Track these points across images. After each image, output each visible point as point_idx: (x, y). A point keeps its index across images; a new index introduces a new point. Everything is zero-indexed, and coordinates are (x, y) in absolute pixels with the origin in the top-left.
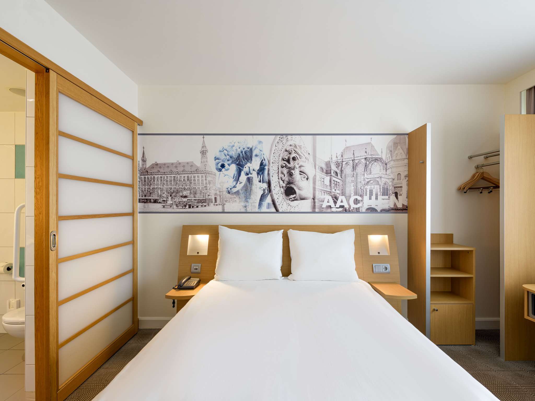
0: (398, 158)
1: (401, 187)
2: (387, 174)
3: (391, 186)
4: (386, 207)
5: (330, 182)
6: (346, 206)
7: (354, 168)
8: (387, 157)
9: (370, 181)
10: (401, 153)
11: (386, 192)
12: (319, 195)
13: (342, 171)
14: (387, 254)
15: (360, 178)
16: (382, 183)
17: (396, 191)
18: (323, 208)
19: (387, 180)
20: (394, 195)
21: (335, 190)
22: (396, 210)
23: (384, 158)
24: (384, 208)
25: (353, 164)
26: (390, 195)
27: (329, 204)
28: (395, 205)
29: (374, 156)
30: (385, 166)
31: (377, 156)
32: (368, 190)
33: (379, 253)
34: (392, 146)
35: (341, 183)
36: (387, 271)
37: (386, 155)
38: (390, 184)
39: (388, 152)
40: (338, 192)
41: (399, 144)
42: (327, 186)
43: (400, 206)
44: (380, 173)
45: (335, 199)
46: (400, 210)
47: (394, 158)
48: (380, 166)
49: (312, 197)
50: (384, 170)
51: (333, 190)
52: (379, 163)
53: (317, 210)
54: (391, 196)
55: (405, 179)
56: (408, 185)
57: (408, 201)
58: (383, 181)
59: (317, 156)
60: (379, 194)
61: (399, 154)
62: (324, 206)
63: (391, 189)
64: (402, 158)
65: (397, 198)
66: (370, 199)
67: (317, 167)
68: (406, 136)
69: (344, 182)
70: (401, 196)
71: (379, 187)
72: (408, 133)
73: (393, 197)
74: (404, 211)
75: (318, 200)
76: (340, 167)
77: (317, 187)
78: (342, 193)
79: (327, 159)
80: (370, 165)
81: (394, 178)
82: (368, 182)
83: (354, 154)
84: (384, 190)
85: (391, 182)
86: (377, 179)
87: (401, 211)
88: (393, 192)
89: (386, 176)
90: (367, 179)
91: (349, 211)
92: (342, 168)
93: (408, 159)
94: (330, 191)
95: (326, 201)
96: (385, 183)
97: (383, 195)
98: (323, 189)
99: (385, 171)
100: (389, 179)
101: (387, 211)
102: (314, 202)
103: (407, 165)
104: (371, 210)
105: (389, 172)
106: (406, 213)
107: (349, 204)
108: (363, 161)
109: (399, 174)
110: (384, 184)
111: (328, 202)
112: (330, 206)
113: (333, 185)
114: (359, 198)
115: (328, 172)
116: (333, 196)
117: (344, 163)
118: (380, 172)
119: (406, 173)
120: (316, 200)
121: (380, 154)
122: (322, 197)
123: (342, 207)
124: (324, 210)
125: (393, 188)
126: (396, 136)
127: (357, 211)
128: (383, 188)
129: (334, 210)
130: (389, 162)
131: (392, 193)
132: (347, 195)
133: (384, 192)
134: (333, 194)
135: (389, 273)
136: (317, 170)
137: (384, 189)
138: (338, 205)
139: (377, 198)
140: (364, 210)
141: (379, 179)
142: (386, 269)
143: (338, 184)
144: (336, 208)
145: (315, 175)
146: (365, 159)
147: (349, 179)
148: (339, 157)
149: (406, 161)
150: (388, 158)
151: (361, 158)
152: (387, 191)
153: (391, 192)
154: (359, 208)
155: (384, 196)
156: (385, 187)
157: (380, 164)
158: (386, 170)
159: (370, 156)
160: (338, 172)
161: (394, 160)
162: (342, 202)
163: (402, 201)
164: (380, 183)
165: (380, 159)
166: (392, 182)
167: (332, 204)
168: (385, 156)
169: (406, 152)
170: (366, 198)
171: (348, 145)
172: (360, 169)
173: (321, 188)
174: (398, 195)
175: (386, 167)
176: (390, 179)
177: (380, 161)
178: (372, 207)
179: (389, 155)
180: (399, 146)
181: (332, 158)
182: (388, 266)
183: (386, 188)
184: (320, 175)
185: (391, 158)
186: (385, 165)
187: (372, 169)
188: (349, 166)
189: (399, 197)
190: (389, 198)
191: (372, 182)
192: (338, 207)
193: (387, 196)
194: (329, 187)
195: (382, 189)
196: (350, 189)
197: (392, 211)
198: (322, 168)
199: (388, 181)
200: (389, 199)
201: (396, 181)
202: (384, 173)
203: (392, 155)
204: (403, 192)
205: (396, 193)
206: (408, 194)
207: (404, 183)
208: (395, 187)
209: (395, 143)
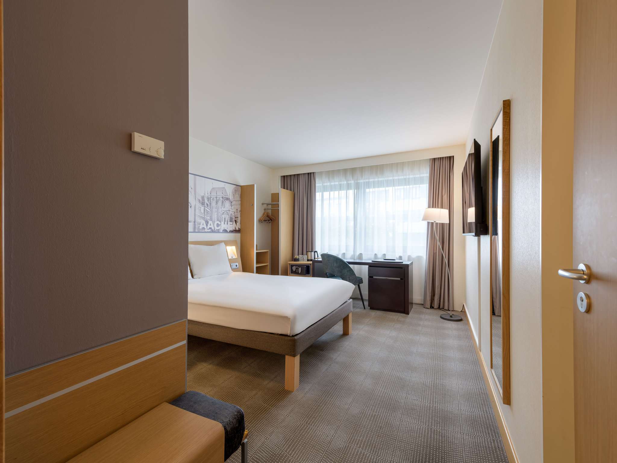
0: (237, 199)
1: (238, 217)
4: (232, 229)
5: (204, 210)
6: (213, 228)
7: (217, 203)
9: (224, 212)
10: (238, 197)
11: (231, 220)
12: (198, 220)
13: (210, 204)
14: (235, 258)
15: (220, 210)
18: (200, 229)
21: (207, 217)
22: (235, 231)
24: (230, 230)
25: (216, 200)
27: (203, 226)
28: (235, 228)
29: (226, 197)
30: (231, 204)
31: (228, 197)
32: (223, 218)
33: (232, 257)
34: (234, 192)
35: (210, 212)
39: (232, 195)
40: (208, 218)
41: (237, 191)
42: (202, 213)
43: (237, 229)
45: (207, 223)
46: (237, 231)
47: (235, 199)
48: (229, 203)
49: (194, 221)
50: (231, 206)
51: (206, 217)
52: (229, 201)
53: (196, 231)
55: (240, 212)
56: (241, 216)
57: (241, 226)
58: (230, 213)
59: (197, 191)
60: (228, 220)
62: (201, 228)
65: (236, 224)
66: (224, 224)
67: (197, 199)
68: (240, 187)
69: (211, 211)
71: (228, 216)
73: (234, 223)
75: (197, 223)
76: (209, 201)
77: (196, 214)
78: (211, 219)
79: (203, 195)
80: (225, 202)
82: (224, 213)
83: (216, 193)
86: (228, 211)
89: (232, 210)
90: (223, 210)
91: (214, 231)
92: (210, 202)
93: (241, 201)
94: (204, 217)
95: (202, 224)
97: (230, 222)
98: (200, 215)
101: (232, 232)
102: (195, 225)
103: (240, 204)
104: (225, 231)
105: (233, 207)
106: (240, 233)
107: (214, 227)
108: (221, 198)
109: (237, 209)
110: (230, 215)
111: (203, 225)
112: (204, 228)
113: (206, 213)
114: (219, 223)
115: (203, 204)
116: (206, 221)
117: (212, 199)
118: (229, 207)
120: (196, 223)
121: (229, 195)
122: (200, 221)
123: (210, 228)
124: (201, 231)
126: (235, 186)
127: (218, 231)
129: (206, 230)
130: (233, 201)
132: (213, 220)
134: (206, 219)
135: (238, 268)
136: (197, 201)
137: (231, 218)
138: (208, 228)
139: (227, 224)
140: (221, 231)
142: (236, 266)
143: (208, 212)
144: (208, 229)
145: (195, 205)
146: (222, 197)
147: (214, 210)
148: (209, 194)
150: (232, 199)
151: (220, 196)
153: (234, 220)
154: (219, 230)
159: (224, 196)
160: (209, 204)
161: (235, 201)
162: (210, 225)
163: (238, 227)
165: (229, 199)
166: (234, 214)
167: (205, 226)
168: (231, 197)
169: (240, 197)
170: (223, 223)
171: (214, 187)
172: (220, 203)
173: (198, 214)
178: (225, 229)
181: (205, 194)
182: (237, 264)
184: (198, 205)
187: (225, 205)
188: (214, 201)
189: (237, 223)
191: (225, 213)
192: (209, 228)
193: (232, 222)
194: (203, 214)
196: (215, 216)
198: (199, 200)
200: (232, 225)
201: (236, 214)
202: (231, 208)
203: (234, 197)
204: (239, 220)
205: (236, 221)
206: (241, 222)
207: (239, 215)
208: (235, 217)
209: (235, 190)
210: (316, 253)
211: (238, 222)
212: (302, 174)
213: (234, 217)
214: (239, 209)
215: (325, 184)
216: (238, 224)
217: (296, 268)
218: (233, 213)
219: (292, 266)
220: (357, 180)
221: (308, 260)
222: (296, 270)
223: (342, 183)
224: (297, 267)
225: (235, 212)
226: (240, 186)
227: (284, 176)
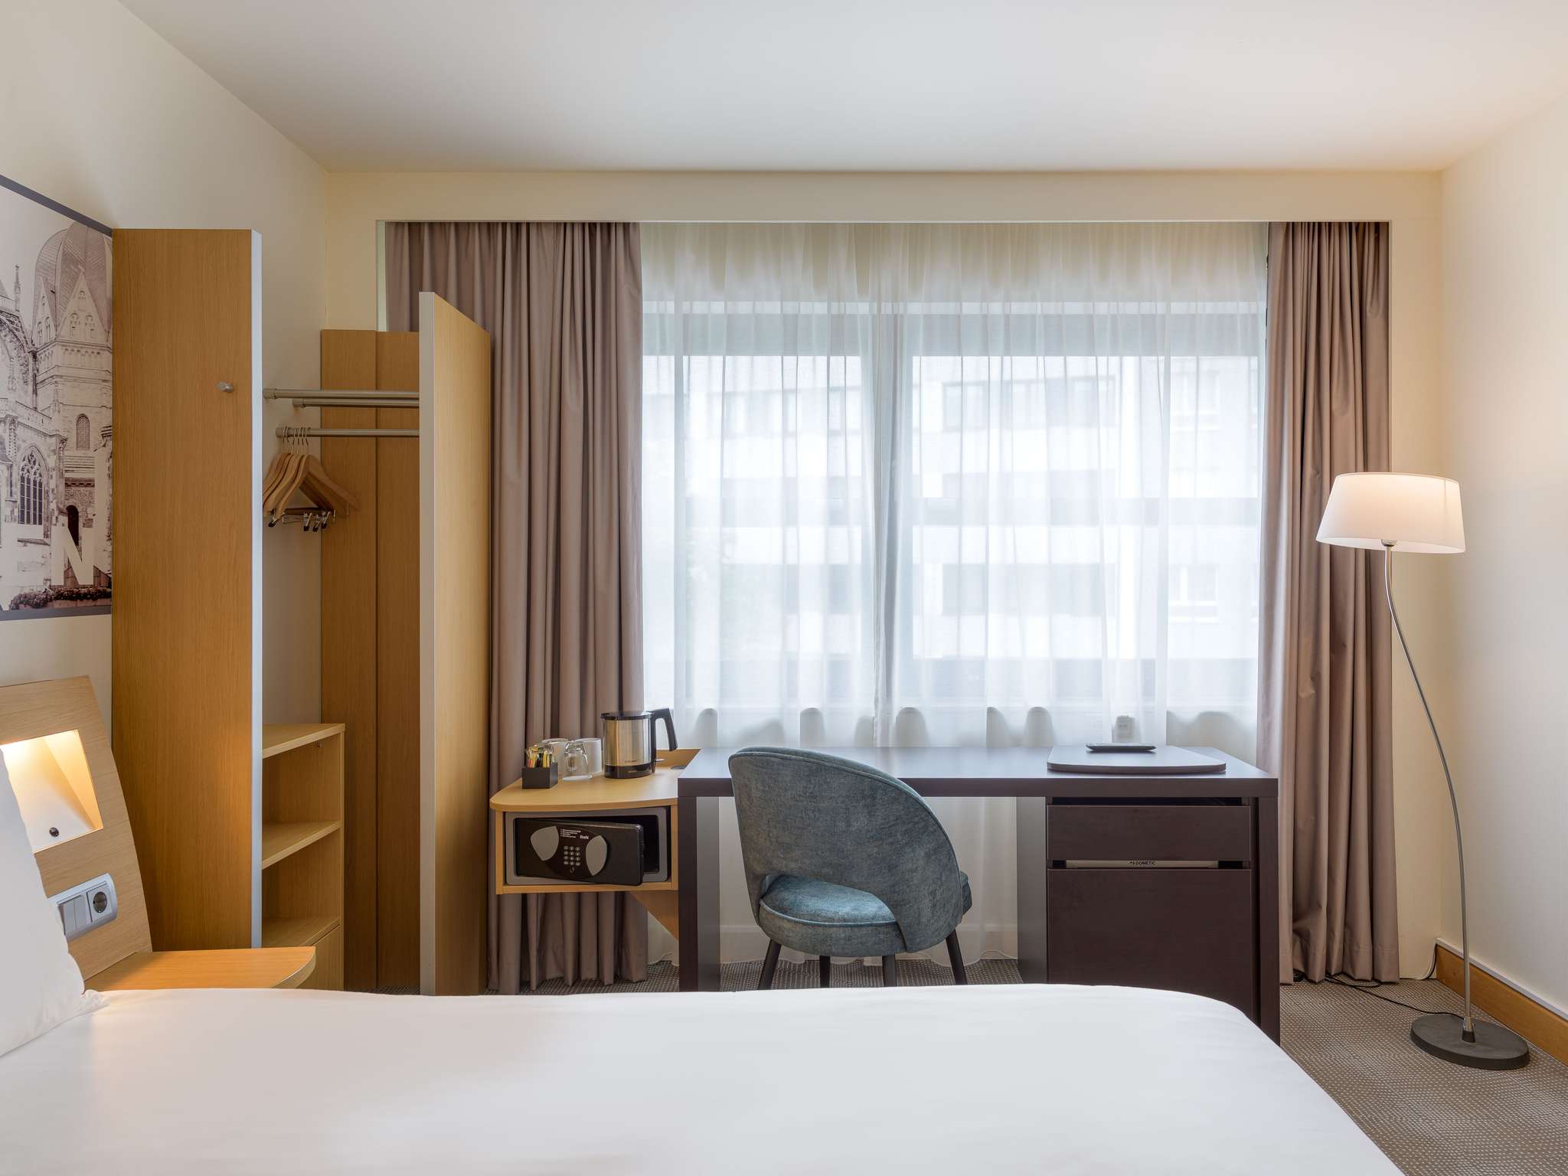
0: (82, 335)
1: (89, 484)
2: (39, 410)
3: (54, 474)
4: (35, 583)
8: (39, 317)
11: (35, 503)
14: (86, 830)
16: (19, 454)
17: (71, 502)
19: (39, 441)
20: (64, 519)
22: (70, 598)
23: (27, 321)
24: (27, 591)
26: (49, 519)
28: (70, 575)
30: (31, 366)
33: (55, 833)
34: (59, 271)
36: (108, 911)
37: (36, 307)
38: (52, 461)
39: (43, 292)
41: (83, 270)
43: (86, 578)
44: (12, 398)
46: (82, 597)
47: (65, 332)
48: (11, 358)
50: (26, 382)
52: (8, 339)
54: (53, 527)
55: (104, 446)
56: (114, 476)
57: (114, 554)
58: (24, 441)
60: (4, 511)
61: (82, 315)
63: (53, 490)
64: (92, 341)
65: (76, 538)
68: (108, 240)
70: (90, 526)
71: (6, 473)
72: (112, 227)
73: (60, 529)
74: (99, 602)
81: (65, 435)
84: (29, 495)
85: (54, 451)
87: (90, 603)
88: (61, 506)
89: (35, 421)
93: (114, 351)
96: (32, 456)
97: (22, 521)
99: (30, 388)
100: (45, 435)
101: (37, 606)
103: (109, 378)
105: (46, 393)
106: (106, 610)
109: (83, 416)
110: (26, 462)
118: (9, 389)
119: (105, 418)
121: (9, 290)
125: (62, 487)
126: (67, 222)
128: (23, 478)
130: (46, 345)
131: (56, 513)
133: (29, 500)
135: (112, 918)
137: (29, 488)
141: (8, 431)
142: (100, 900)
149: (106, 360)
150: (43, 326)
152: (40, 499)
153: (53, 506)
155: (26, 525)
156: (32, 478)
157: (11, 346)
158: (35, 384)
161: (65, 344)
164: (10, 450)
165: (12, 323)
166: (57, 452)
168: (29, 310)
169: (105, 319)
174: (80, 525)
175: (33, 370)
176: (51, 436)
177: (10, 330)
179: (47, 311)
180: (81, 276)
182: (105, 882)
183: (35, 482)
185: (52, 327)
186: (31, 359)
189: (83, 531)
190: (46, 535)
193: (40, 523)
195: (19, 487)
197: (57, 604)
199: (42, 449)
200: (45, 544)
201: (71, 452)
202: (28, 399)
203: (55, 319)
204: (98, 506)
205: (72, 514)
206: (113, 519)
207: (98, 466)
208: (70, 484)
209: (68, 259)
210: (660, 723)
211: (89, 523)
212: (547, 224)
213: (53, 483)
214: (101, 419)
215: (699, 307)
216: (94, 536)
217: (563, 841)
218: (46, 446)
219: (525, 825)
220: (895, 299)
221: (614, 772)
222: (560, 851)
223: (805, 308)
224: (567, 833)
225: (64, 441)
226: (109, 232)
227: (414, 228)
